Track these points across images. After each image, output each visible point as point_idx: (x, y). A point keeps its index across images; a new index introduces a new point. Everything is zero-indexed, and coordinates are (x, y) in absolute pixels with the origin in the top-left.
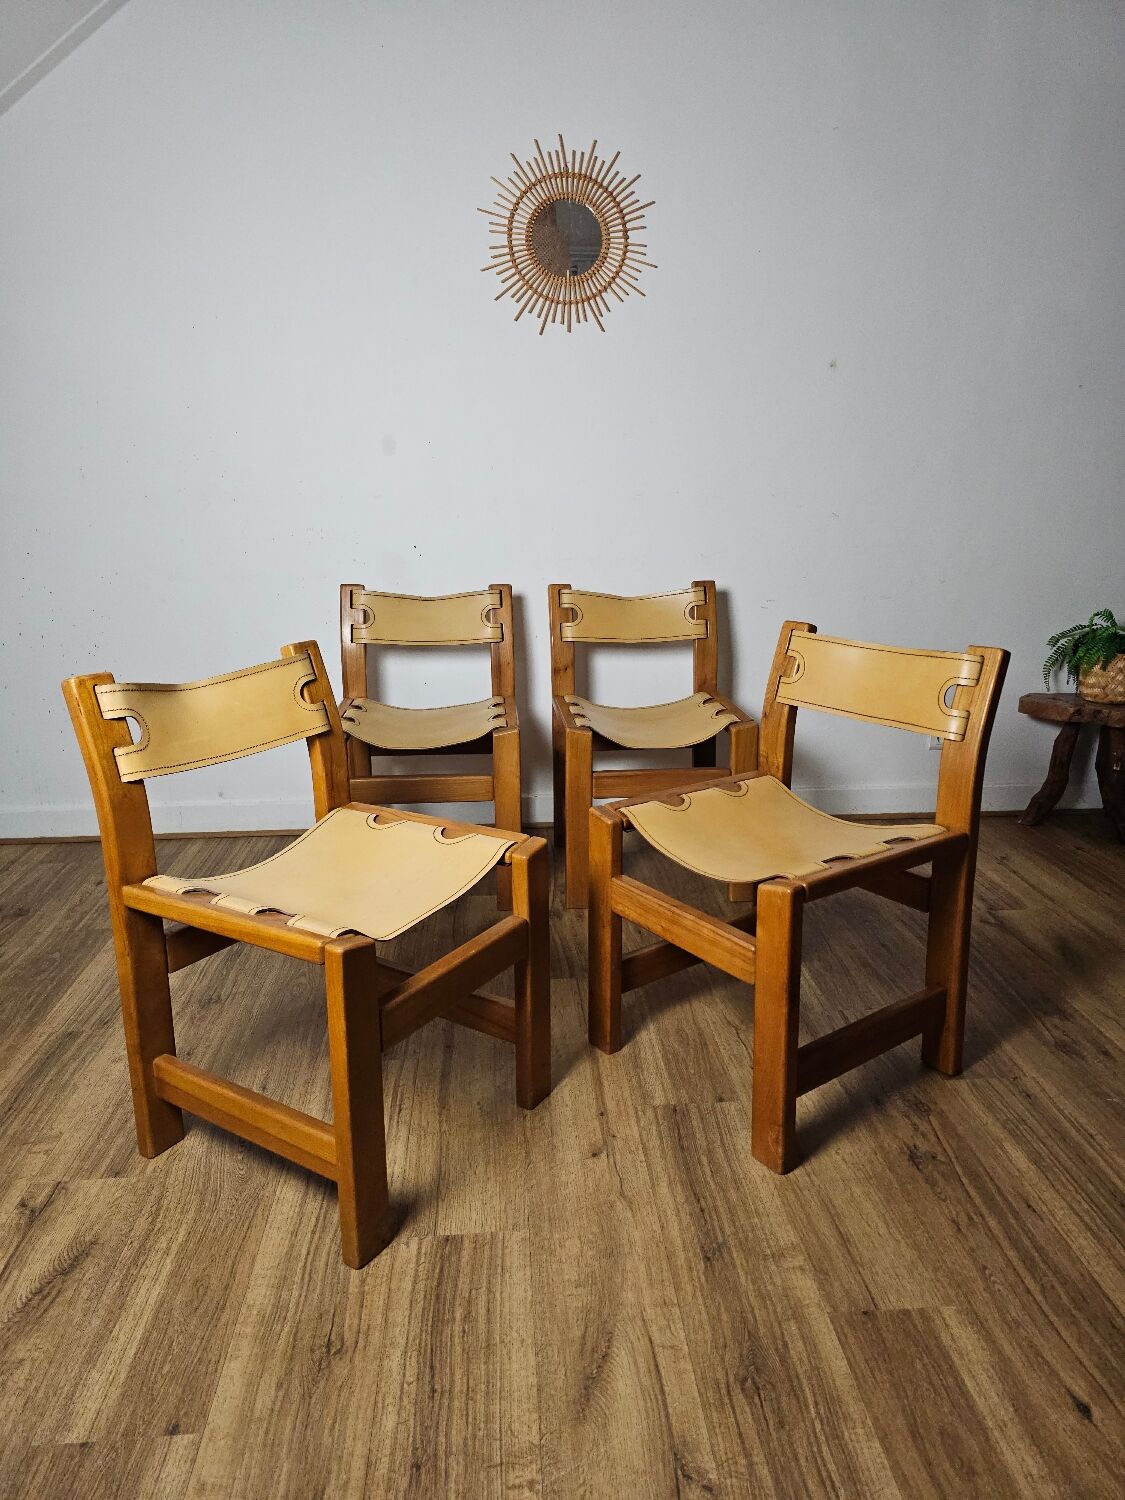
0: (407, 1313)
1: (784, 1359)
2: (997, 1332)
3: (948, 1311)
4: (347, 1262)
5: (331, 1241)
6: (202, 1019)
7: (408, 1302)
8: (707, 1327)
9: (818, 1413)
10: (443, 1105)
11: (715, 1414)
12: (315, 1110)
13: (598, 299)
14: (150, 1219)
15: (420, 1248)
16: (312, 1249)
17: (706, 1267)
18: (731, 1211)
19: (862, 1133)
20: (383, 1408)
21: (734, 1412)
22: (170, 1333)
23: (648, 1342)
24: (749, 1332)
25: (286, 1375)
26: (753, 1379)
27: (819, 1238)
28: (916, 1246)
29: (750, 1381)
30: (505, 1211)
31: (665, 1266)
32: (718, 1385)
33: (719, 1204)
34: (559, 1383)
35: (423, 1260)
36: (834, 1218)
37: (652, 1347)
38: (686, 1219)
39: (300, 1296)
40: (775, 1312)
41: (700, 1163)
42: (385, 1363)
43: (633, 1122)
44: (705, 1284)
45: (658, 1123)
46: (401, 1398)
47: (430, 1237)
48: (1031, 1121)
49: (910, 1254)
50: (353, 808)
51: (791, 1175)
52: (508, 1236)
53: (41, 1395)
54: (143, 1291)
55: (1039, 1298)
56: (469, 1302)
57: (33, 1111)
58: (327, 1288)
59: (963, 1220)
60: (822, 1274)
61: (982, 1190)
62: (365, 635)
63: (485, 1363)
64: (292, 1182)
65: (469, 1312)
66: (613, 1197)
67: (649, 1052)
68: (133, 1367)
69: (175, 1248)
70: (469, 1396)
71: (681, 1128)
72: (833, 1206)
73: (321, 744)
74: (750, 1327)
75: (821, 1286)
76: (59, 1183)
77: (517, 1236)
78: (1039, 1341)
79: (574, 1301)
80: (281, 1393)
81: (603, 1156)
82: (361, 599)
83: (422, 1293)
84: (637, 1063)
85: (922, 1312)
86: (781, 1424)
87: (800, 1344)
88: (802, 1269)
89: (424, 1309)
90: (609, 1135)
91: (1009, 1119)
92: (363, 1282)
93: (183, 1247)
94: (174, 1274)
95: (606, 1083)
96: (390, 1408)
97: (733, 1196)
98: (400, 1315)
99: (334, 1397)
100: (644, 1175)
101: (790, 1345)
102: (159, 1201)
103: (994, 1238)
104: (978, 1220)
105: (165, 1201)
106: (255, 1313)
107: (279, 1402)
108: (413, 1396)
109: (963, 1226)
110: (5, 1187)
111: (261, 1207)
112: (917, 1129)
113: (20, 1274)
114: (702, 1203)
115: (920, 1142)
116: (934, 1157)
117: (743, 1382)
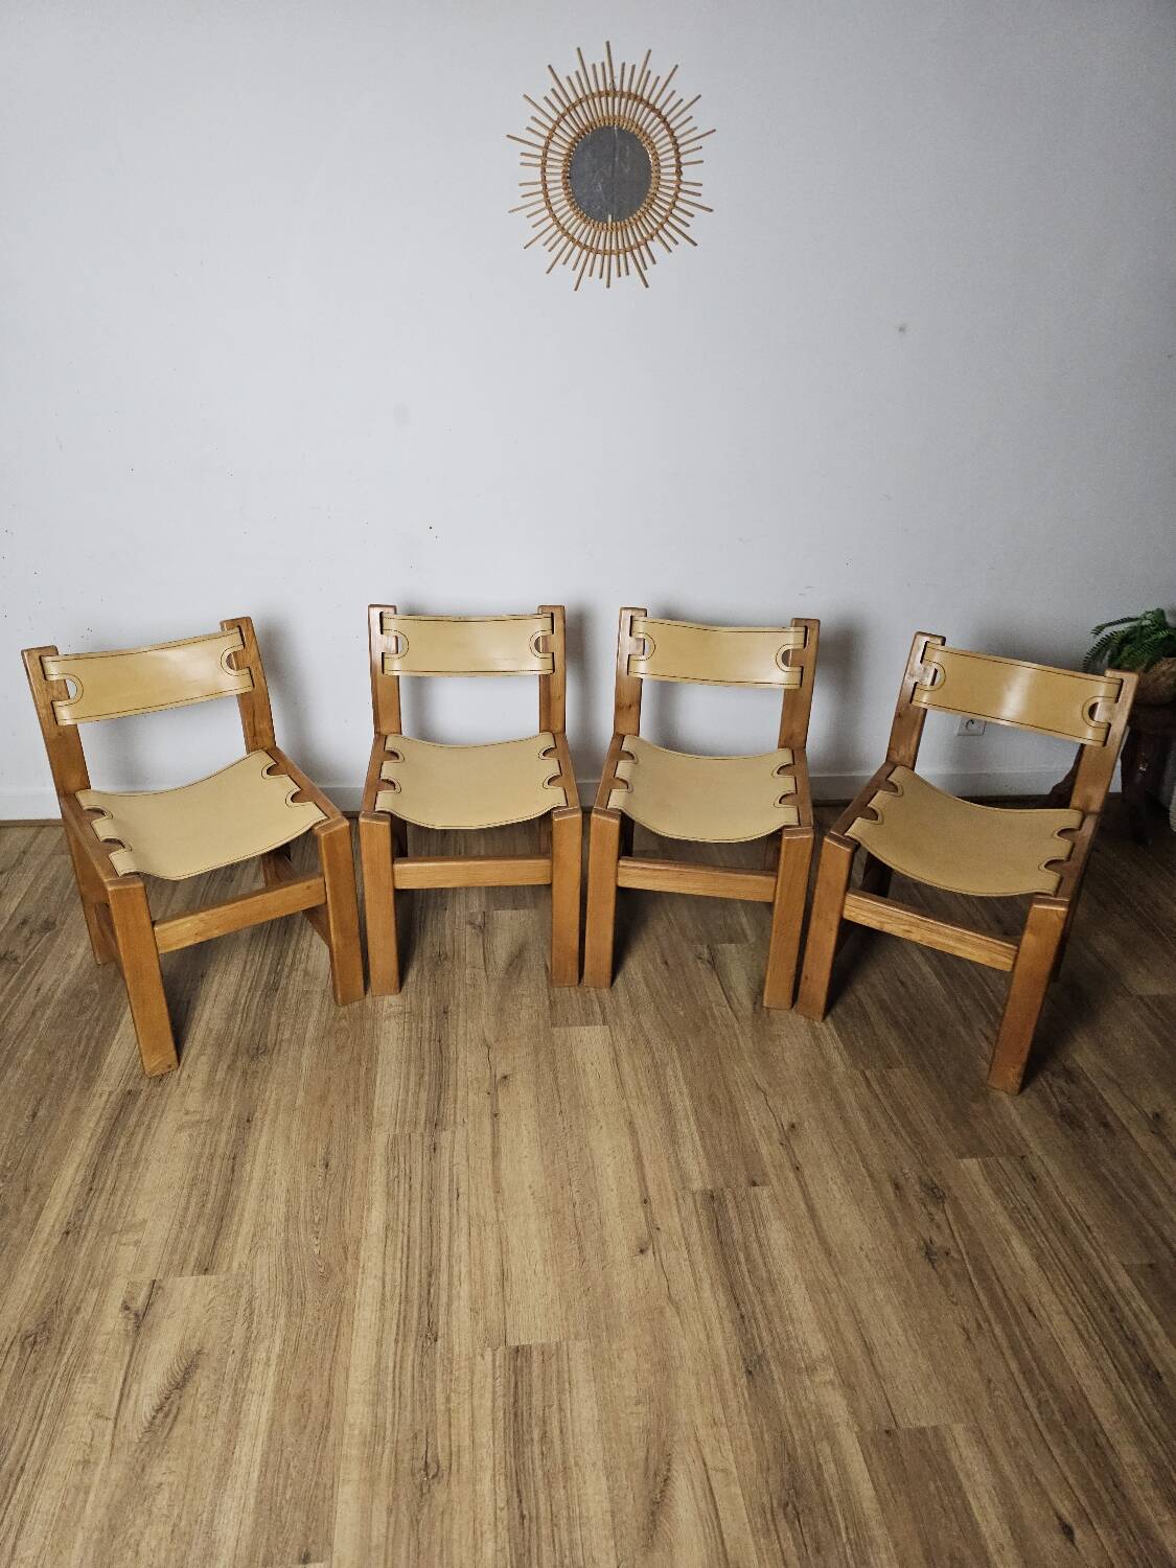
0: (491, 1433)
1: (819, 1483)
2: (998, 1450)
3: (958, 1429)
7: (489, 1419)
8: (752, 1450)
9: (848, 1536)
10: (497, 1190)
11: (762, 1541)
13: (643, 248)
14: (246, 1324)
15: (494, 1361)
16: (398, 1359)
17: (749, 1382)
18: (768, 1317)
20: (481, 1534)
21: (778, 1538)
22: (285, 1455)
23: (703, 1466)
24: (788, 1454)
25: (393, 1500)
26: (793, 1503)
27: (846, 1349)
28: (931, 1356)
29: (790, 1506)
30: (567, 1319)
31: (712, 1381)
32: (764, 1509)
33: (757, 1310)
34: (629, 1509)
35: (498, 1374)
37: (706, 1471)
38: (728, 1326)
39: (394, 1413)
40: (810, 1431)
41: (738, 1261)
42: (478, 1488)
43: (675, 1213)
44: (748, 1401)
45: (697, 1213)
46: (496, 1525)
47: (502, 1348)
48: (1035, 1210)
49: (925, 1365)
52: (571, 1347)
53: (183, 1524)
54: (253, 1408)
55: (1037, 1416)
56: (544, 1422)
57: (114, 1189)
58: (417, 1406)
59: (972, 1326)
60: (849, 1387)
61: (990, 1291)
63: (564, 1487)
65: (545, 1433)
66: (663, 1302)
67: (684, 1123)
68: (260, 1491)
69: (274, 1357)
70: (554, 1521)
71: (719, 1219)
72: (859, 1313)
74: (790, 1448)
75: (850, 1404)
76: (154, 1281)
77: (580, 1346)
78: (1035, 1462)
79: (635, 1419)
80: (392, 1520)
81: (650, 1251)
83: (502, 1412)
84: (673, 1137)
85: (935, 1429)
86: (818, 1550)
87: (832, 1466)
88: (831, 1382)
89: (505, 1429)
90: (653, 1228)
91: (1016, 1208)
92: (447, 1397)
93: (281, 1356)
94: (278, 1388)
95: (646, 1163)
96: (488, 1535)
97: (770, 1301)
98: (485, 1435)
99: (438, 1524)
100: (688, 1278)
101: (824, 1467)
102: (250, 1302)
103: (998, 1347)
104: (985, 1326)
105: (256, 1304)
106: (357, 1432)
107: (391, 1530)
108: (505, 1522)
109: (972, 1335)
110: (105, 1285)
111: (345, 1312)
112: (933, 1220)
113: (139, 1389)
114: (742, 1305)
115: (935, 1236)
116: (948, 1254)
117: (785, 1507)
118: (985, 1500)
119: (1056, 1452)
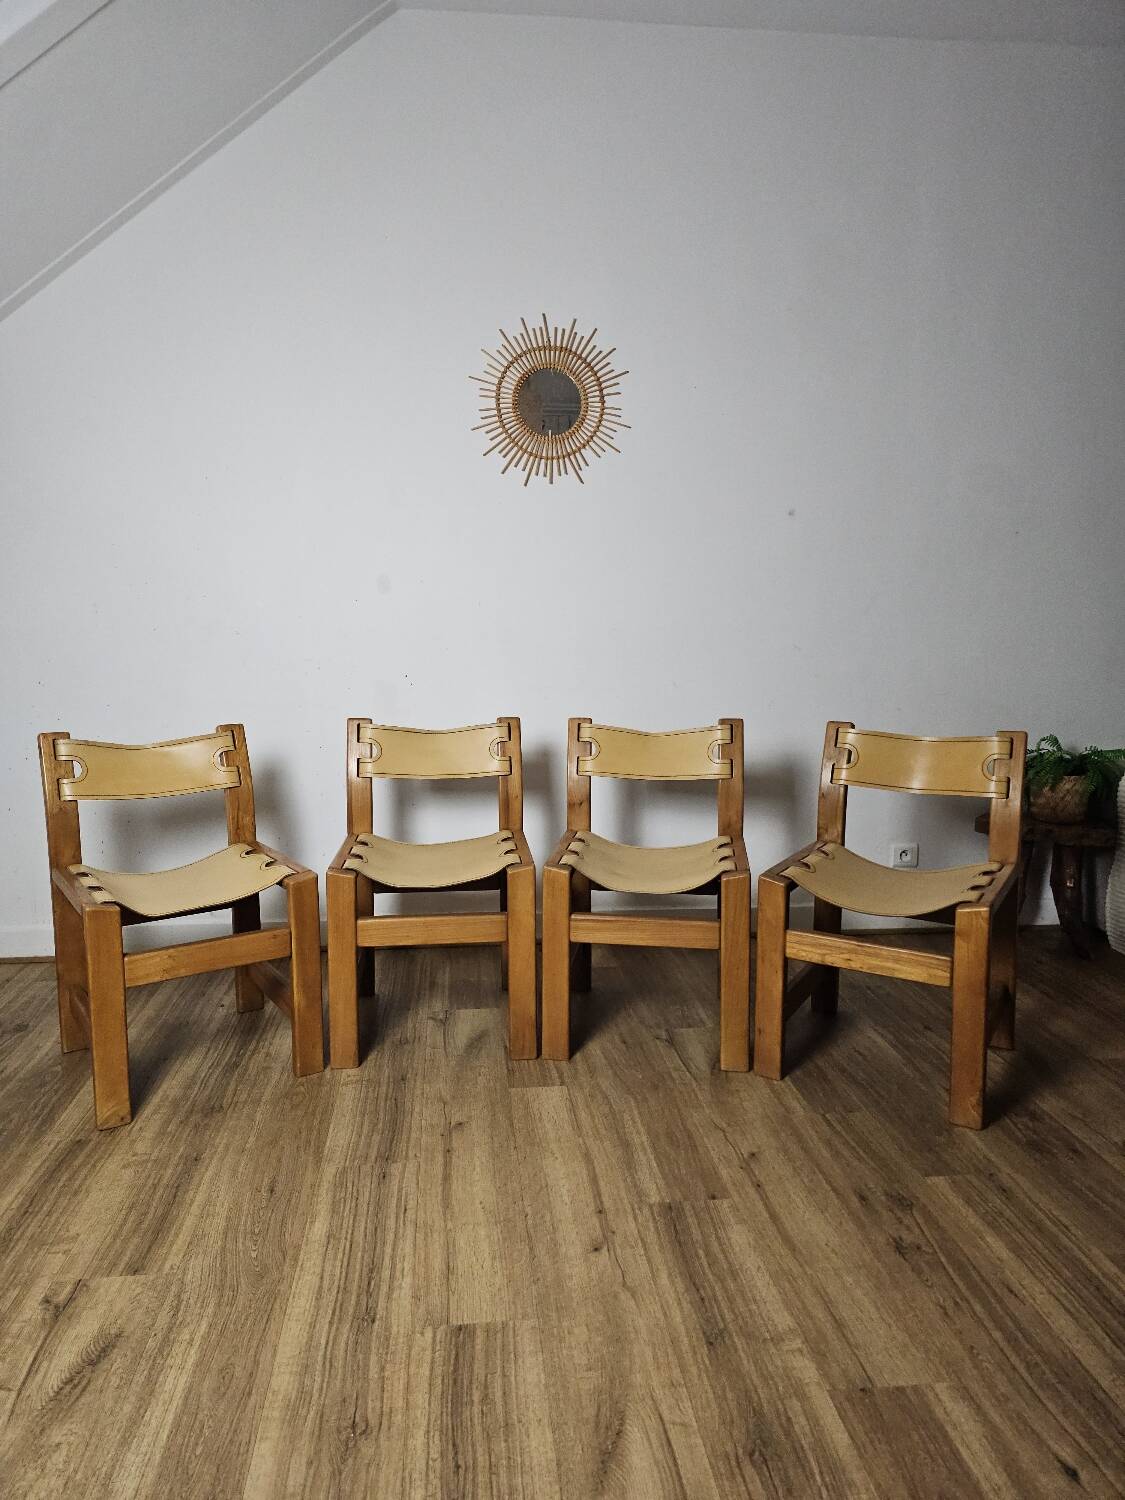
0: (427, 1397)
1: (789, 1433)
2: (987, 1404)
3: (940, 1387)
5: (348, 1332)
6: (205, 1127)
7: (426, 1386)
8: (714, 1405)
9: (823, 1479)
10: (446, 1203)
11: (726, 1483)
13: (577, 455)
14: (172, 1313)
15: (434, 1337)
16: (331, 1338)
17: (709, 1350)
18: (731, 1300)
20: (410, 1483)
21: (744, 1481)
22: (200, 1417)
23: (659, 1420)
24: (754, 1410)
25: (315, 1453)
26: (760, 1451)
27: (815, 1324)
28: (907, 1329)
29: (757, 1453)
30: (514, 1303)
31: (670, 1350)
32: (727, 1456)
33: (718, 1293)
34: (577, 1458)
35: (438, 1348)
36: (828, 1304)
37: (664, 1425)
38: (686, 1306)
39: (323, 1381)
40: (778, 1390)
41: (697, 1255)
42: (410, 1442)
43: (631, 1218)
44: (709, 1366)
45: (654, 1219)
46: (427, 1475)
47: (443, 1326)
48: (1008, 1213)
49: (902, 1337)
52: (518, 1325)
53: (79, 1476)
54: (170, 1379)
55: (1026, 1375)
56: (486, 1387)
57: (49, 1214)
58: (348, 1375)
59: (949, 1304)
60: (820, 1356)
61: (965, 1276)
63: (506, 1441)
65: (487, 1395)
66: (617, 1288)
67: (642, 1153)
68: (167, 1449)
69: (198, 1339)
70: (492, 1469)
71: (678, 1224)
72: (827, 1293)
74: (755, 1405)
75: (820, 1367)
76: (80, 1280)
77: (527, 1324)
78: (1028, 1414)
79: (586, 1383)
80: (312, 1472)
81: (605, 1250)
83: (440, 1378)
85: (915, 1389)
86: (789, 1491)
87: (803, 1420)
88: (800, 1351)
89: (442, 1394)
90: (608, 1233)
91: (987, 1212)
92: (382, 1369)
93: (206, 1337)
94: (198, 1364)
95: (602, 1183)
96: (418, 1482)
97: (732, 1286)
98: (420, 1398)
99: (363, 1473)
100: (645, 1268)
101: (793, 1420)
102: (178, 1296)
103: (980, 1322)
104: (963, 1305)
105: (185, 1297)
106: (280, 1397)
107: (310, 1479)
108: (438, 1471)
109: (950, 1312)
110: (27, 1285)
111: (278, 1301)
112: (901, 1222)
113: (49, 1366)
114: (702, 1292)
115: (905, 1235)
116: (919, 1248)
117: (751, 1455)
118: (976, 1446)
119: (1050, 1405)
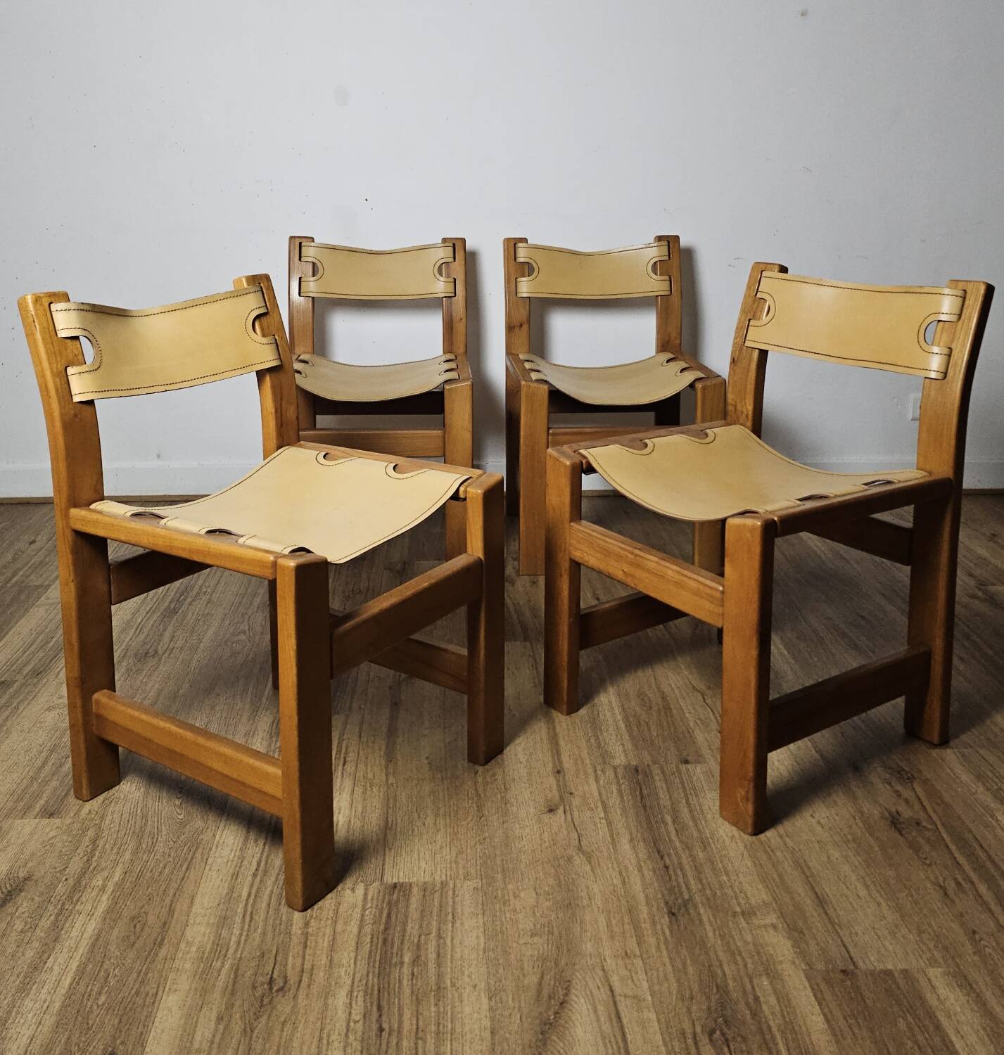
0: (353, 955)
1: (755, 1013)
2: (988, 995)
3: (935, 974)
4: (290, 905)
5: (273, 884)
6: (139, 671)
7: (353, 943)
8: (672, 980)
10: (390, 757)
12: (259, 744)
14: (85, 858)
15: (366, 894)
16: (255, 889)
17: (670, 921)
18: (698, 870)
19: (840, 798)
20: (328, 1043)
22: (105, 966)
23: (609, 993)
24: (717, 986)
25: (226, 1009)
26: (721, 1030)
27: (792, 898)
28: (899, 909)
29: (718, 1032)
30: (456, 862)
31: (627, 919)
32: (683, 1034)
33: (685, 862)
34: (514, 1027)
35: (369, 905)
36: (810, 880)
37: (614, 997)
38: (649, 875)
39: (241, 935)
40: (745, 966)
41: (664, 822)
42: (330, 1001)
44: (669, 938)
45: (618, 782)
46: (347, 1035)
47: (377, 884)
49: (891, 916)
50: (301, 446)
51: (762, 836)
52: (459, 885)
54: (77, 926)
56: (418, 947)
58: (270, 928)
59: (951, 886)
60: (796, 932)
61: (971, 856)
62: (312, 287)
63: (436, 1005)
64: (233, 827)
65: (419, 957)
66: (571, 851)
67: (608, 714)
69: (111, 886)
70: (419, 1034)
71: (644, 787)
72: (809, 868)
73: (271, 378)
74: (719, 981)
75: (796, 944)
77: (469, 885)
79: (529, 950)
80: (221, 1027)
81: (560, 811)
82: (310, 252)
83: (369, 937)
84: (595, 724)
85: (905, 972)
87: (773, 1000)
88: (774, 926)
89: (370, 952)
90: (565, 794)
92: (307, 924)
93: (119, 885)
94: (110, 910)
95: (562, 743)
96: (336, 1044)
97: (700, 855)
98: (345, 956)
99: (277, 1033)
100: (603, 829)
101: (762, 999)
102: (94, 842)
104: (966, 886)
105: (101, 842)
106: (194, 949)
107: (219, 1036)
108: (360, 1033)
109: (951, 892)
111: (201, 848)
112: (900, 796)
114: (666, 858)
115: (902, 808)
116: (918, 824)
117: (711, 1033)
